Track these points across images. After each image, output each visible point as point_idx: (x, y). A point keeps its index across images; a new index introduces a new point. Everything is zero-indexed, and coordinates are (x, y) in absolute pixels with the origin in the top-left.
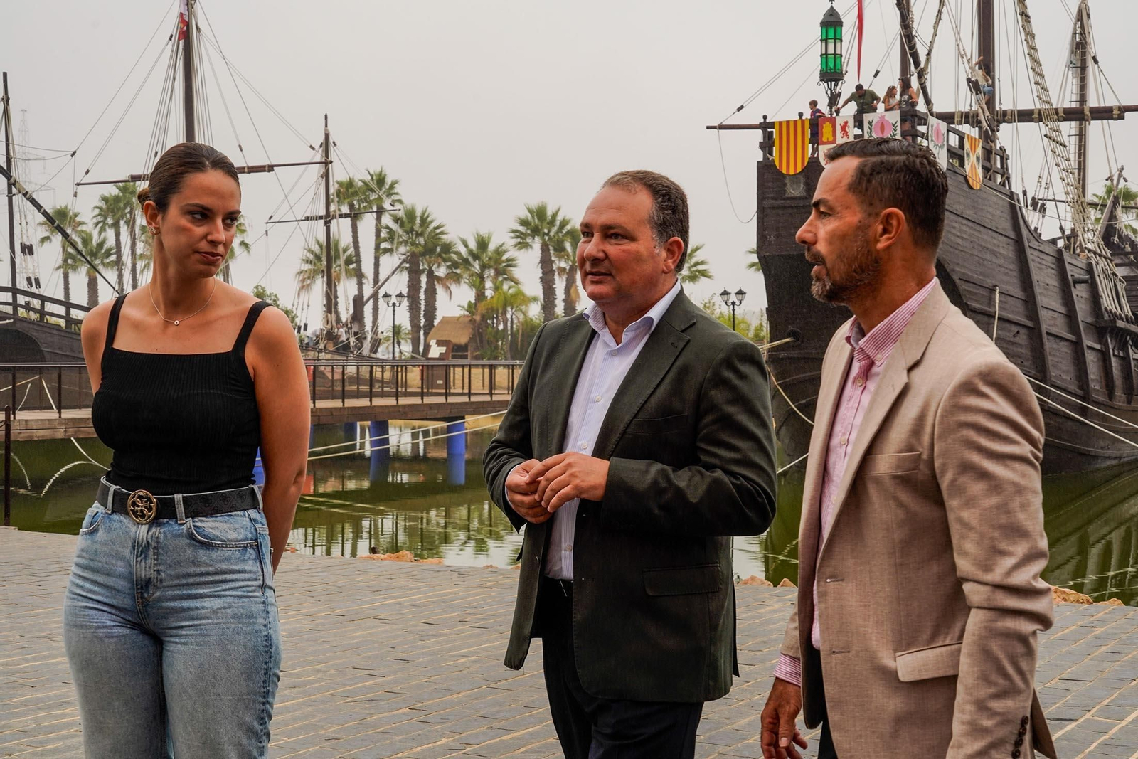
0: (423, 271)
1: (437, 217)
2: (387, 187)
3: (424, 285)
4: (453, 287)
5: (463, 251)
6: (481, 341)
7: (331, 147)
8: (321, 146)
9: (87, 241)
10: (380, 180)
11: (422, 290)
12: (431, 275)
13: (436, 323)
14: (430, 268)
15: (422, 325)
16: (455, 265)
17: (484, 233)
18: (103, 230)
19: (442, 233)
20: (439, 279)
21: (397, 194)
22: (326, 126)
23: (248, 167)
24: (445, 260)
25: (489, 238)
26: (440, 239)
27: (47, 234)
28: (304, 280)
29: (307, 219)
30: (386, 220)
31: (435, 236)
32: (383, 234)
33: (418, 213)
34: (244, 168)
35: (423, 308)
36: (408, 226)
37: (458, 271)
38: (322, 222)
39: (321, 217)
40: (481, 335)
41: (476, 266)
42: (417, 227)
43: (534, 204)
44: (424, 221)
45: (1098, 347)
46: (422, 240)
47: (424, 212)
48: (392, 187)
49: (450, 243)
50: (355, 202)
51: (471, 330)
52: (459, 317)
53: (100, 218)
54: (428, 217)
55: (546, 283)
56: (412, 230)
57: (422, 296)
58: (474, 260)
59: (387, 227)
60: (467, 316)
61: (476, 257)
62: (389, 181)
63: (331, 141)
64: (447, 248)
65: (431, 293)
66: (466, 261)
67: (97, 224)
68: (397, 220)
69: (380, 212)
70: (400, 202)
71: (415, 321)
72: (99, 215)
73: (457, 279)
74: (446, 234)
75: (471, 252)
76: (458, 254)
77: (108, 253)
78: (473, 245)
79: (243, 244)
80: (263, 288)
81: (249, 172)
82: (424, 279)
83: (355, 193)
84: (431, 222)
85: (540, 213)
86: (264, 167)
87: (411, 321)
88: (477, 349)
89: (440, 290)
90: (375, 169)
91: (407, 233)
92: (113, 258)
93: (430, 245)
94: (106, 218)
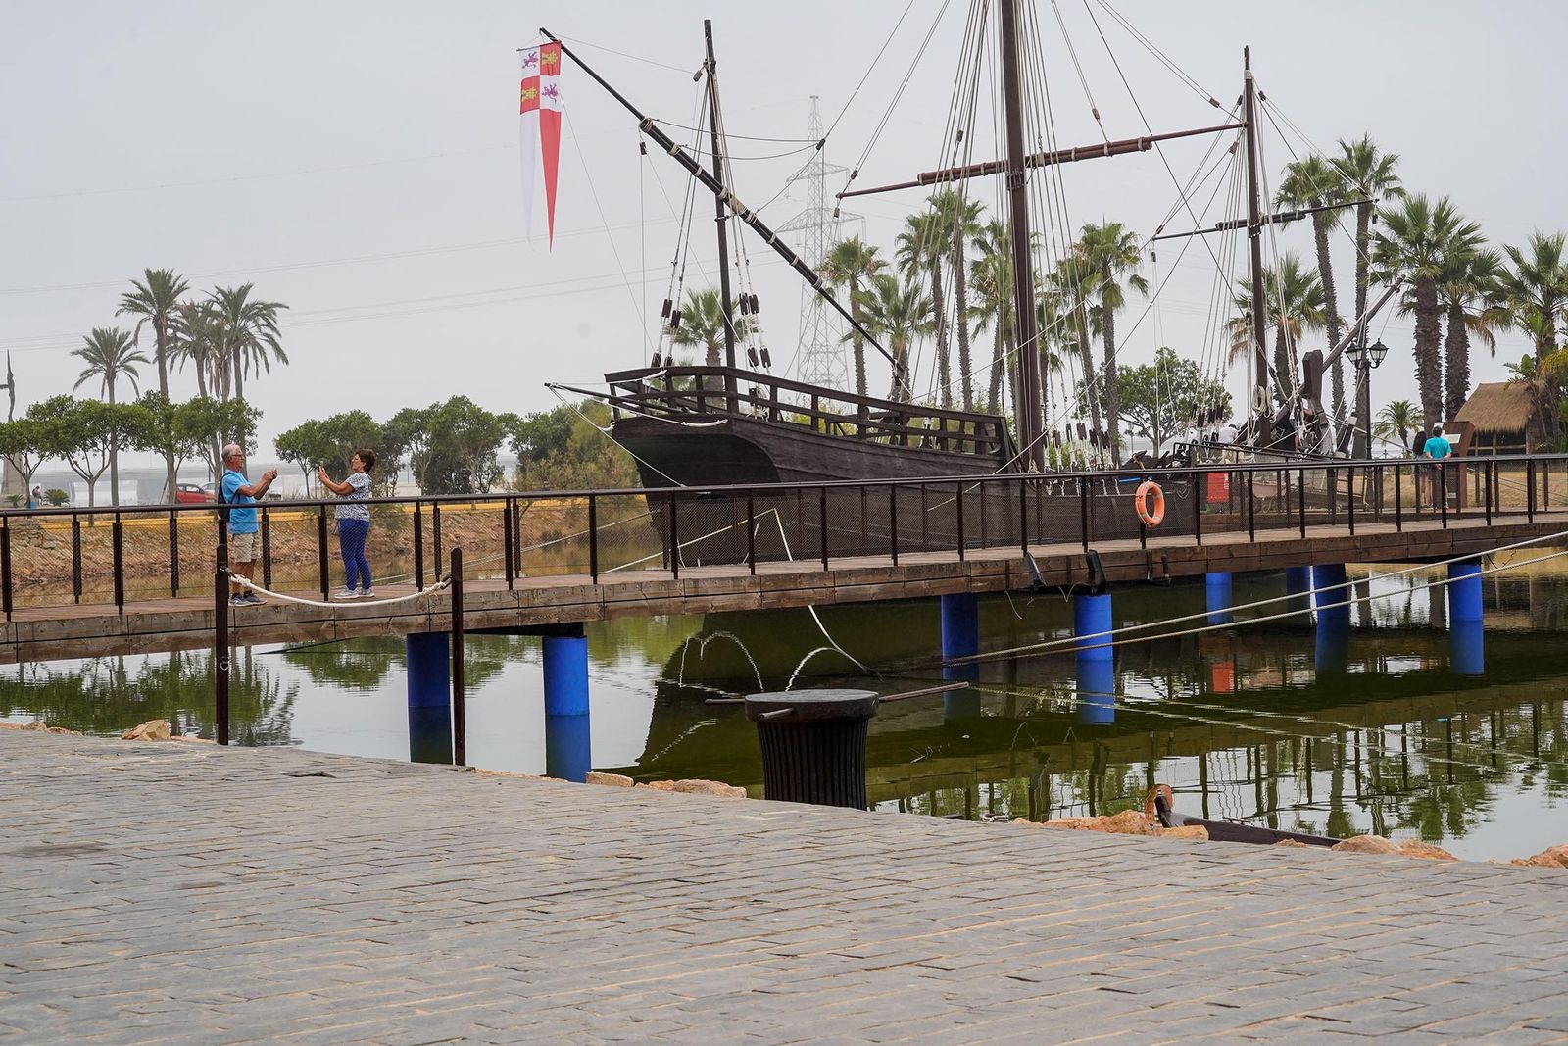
0: (1443, 308)
1: (1465, 213)
2: (1376, 168)
3: (1444, 331)
4: (1498, 334)
5: (1513, 269)
6: (1549, 425)
7: (1257, 102)
8: (1239, 103)
9: (888, 291)
10: (1364, 156)
11: (1443, 342)
12: (1457, 314)
13: (1468, 395)
14: (1456, 302)
15: (1443, 400)
16: (1499, 295)
17: (1549, 235)
18: (912, 272)
19: (1475, 240)
20: (1472, 320)
21: (1394, 179)
22: (1247, 67)
23: (1110, 146)
24: (1480, 288)
25: (1560, 243)
26: (1471, 250)
28: (1238, 336)
29: (1220, 227)
30: (1375, 226)
31: (1464, 245)
32: (1372, 249)
33: (1432, 208)
34: (1102, 147)
35: (1444, 372)
36: (1413, 233)
37: (1506, 305)
38: (1245, 230)
39: (1242, 224)
40: (1548, 414)
41: (1538, 295)
42: (1429, 234)
44: (1442, 220)
46: (1439, 255)
47: (1442, 207)
48: (1384, 167)
49: (1491, 257)
50: (1323, 199)
51: (1529, 406)
52: (1508, 385)
53: (908, 255)
54: (1448, 214)
56: (1420, 238)
57: (1443, 352)
58: (1534, 284)
59: (1378, 237)
60: (1522, 381)
61: (1535, 278)
62: (1378, 158)
63: (1257, 92)
64: (1485, 266)
65: (1459, 347)
66: (1518, 287)
67: (904, 264)
68: (1395, 223)
69: (1366, 210)
70: (1400, 192)
71: (1432, 395)
72: (905, 250)
73: (1505, 319)
74: (1481, 241)
75: (1526, 270)
76: (1505, 274)
77: (923, 312)
78: (1530, 258)
79: (1139, 282)
80: (1171, 353)
81: (1111, 154)
82: (1444, 322)
83: (1322, 183)
84: (1455, 223)
86: (1136, 142)
87: (1424, 396)
88: (1541, 438)
89: (1474, 340)
90: (1354, 139)
91: (1412, 244)
92: (931, 316)
93: (1453, 264)
94: (917, 254)
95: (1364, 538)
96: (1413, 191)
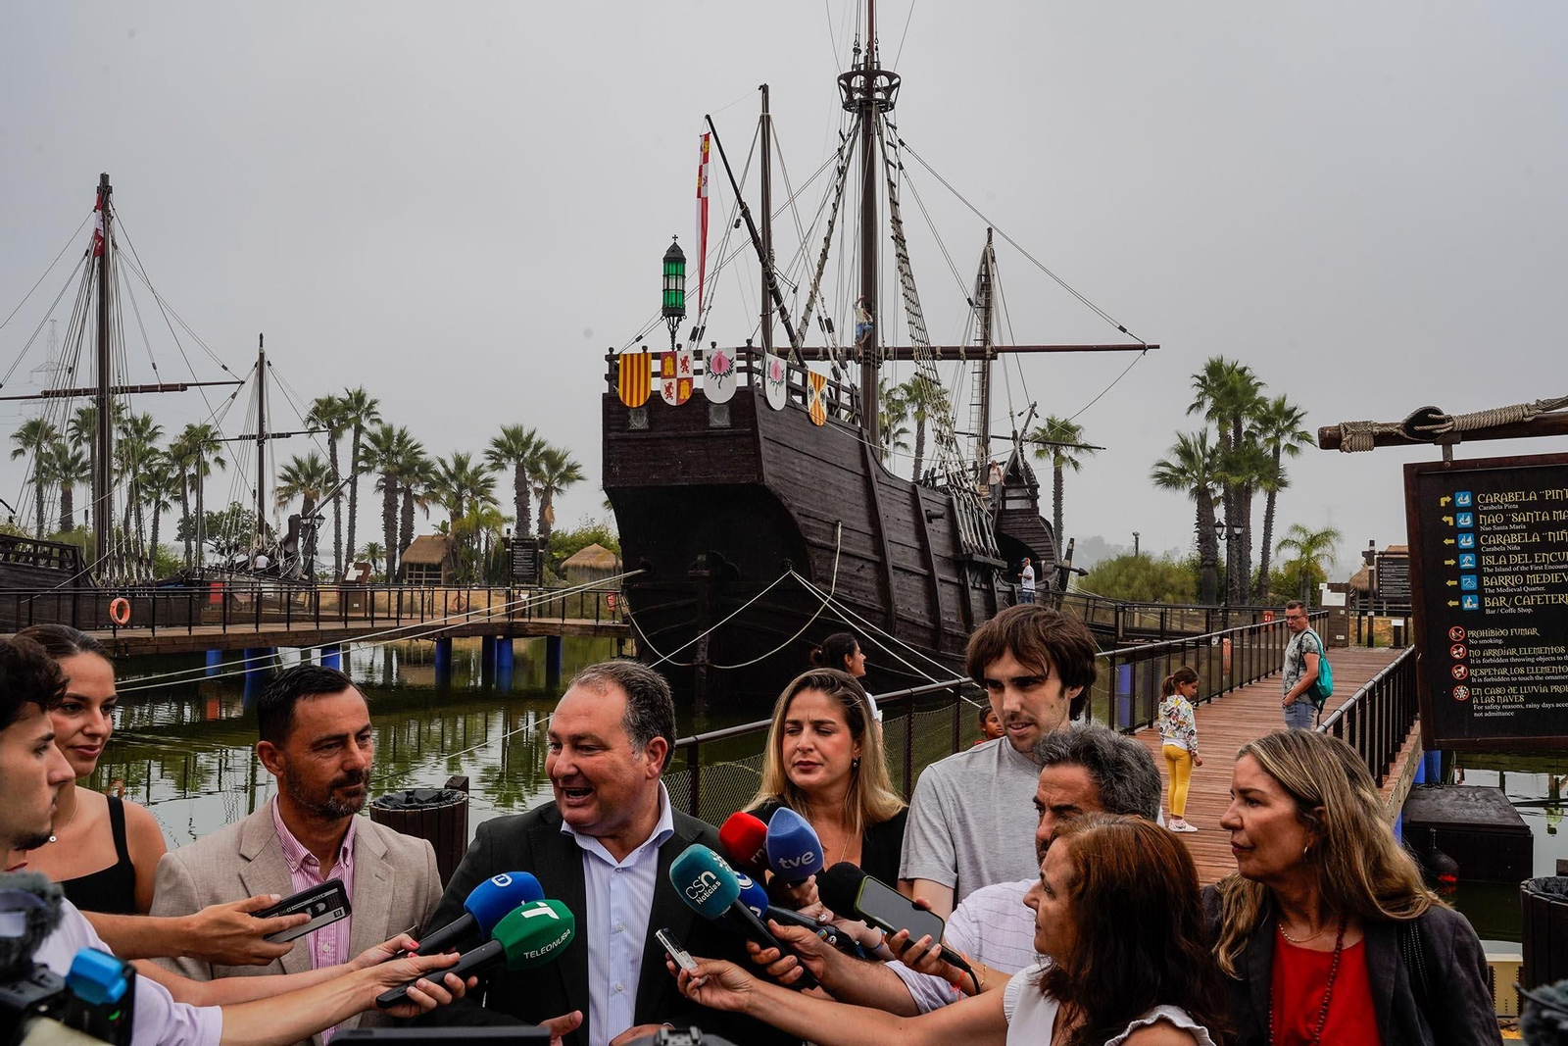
0: (400, 491)
1: (415, 436)
2: (366, 406)
3: (401, 503)
4: (432, 507)
5: (441, 470)
6: (455, 561)
7: (266, 366)
8: (256, 366)
9: (61, 452)
10: (359, 398)
11: (399, 509)
12: (408, 493)
13: (412, 541)
14: (408, 487)
15: (398, 544)
16: (432, 485)
17: (462, 453)
18: (78, 443)
19: (420, 453)
20: (417, 498)
21: (376, 413)
22: (261, 346)
23: (161, 386)
24: (422, 480)
25: (468, 458)
26: (417, 458)
27: (20, 447)
28: (280, 497)
29: (241, 438)
30: (364, 439)
31: (414, 453)
32: (361, 453)
33: (396, 432)
34: (157, 386)
35: (399, 527)
36: (384, 446)
37: (435, 490)
38: (255, 441)
39: (254, 437)
40: (455, 554)
41: (455, 487)
42: (394, 447)
43: (510, 425)
44: (402, 436)
45: (956, 580)
46: (400, 460)
47: (402, 432)
48: (371, 406)
49: (429, 463)
50: (335, 421)
51: (445, 550)
52: (433, 537)
53: (75, 432)
54: (405, 436)
55: (520, 504)
56: (388, 449)
57: (399, 515)
58: (452, 480)
59: (364, 446)
60: (441, 535)
61: (453, 477)
62: (368, 401)
63: (266, 360)
64: (426, 467)
65: (408, 513)
66: (444, 481)
67: (72, 438)
68: (374, 439)
69: (359, 430)
70: (379, 421)
71: (391, 540)
72: (73, 429)
73: (436, 499)
74: (424, 453)
75: (448, 472)
76: (436, 473)
77: (83, 468)
78: (451, 466)
79: (220, 461)
80: (239, 505)
81: (162, 391)
82: (401, 499)
83: (334, 411)
84: (409, 442)
85: (515, 435)
86: (177, 385)
87: (386, 540)
88: (450, 569)
89: (417, 508)
90: (354, 388)
91: (383, 452)
92: (89, 472)
93: (407, 465)
94: (81, 433)
95: (264, 634)
96: (386, 421)
